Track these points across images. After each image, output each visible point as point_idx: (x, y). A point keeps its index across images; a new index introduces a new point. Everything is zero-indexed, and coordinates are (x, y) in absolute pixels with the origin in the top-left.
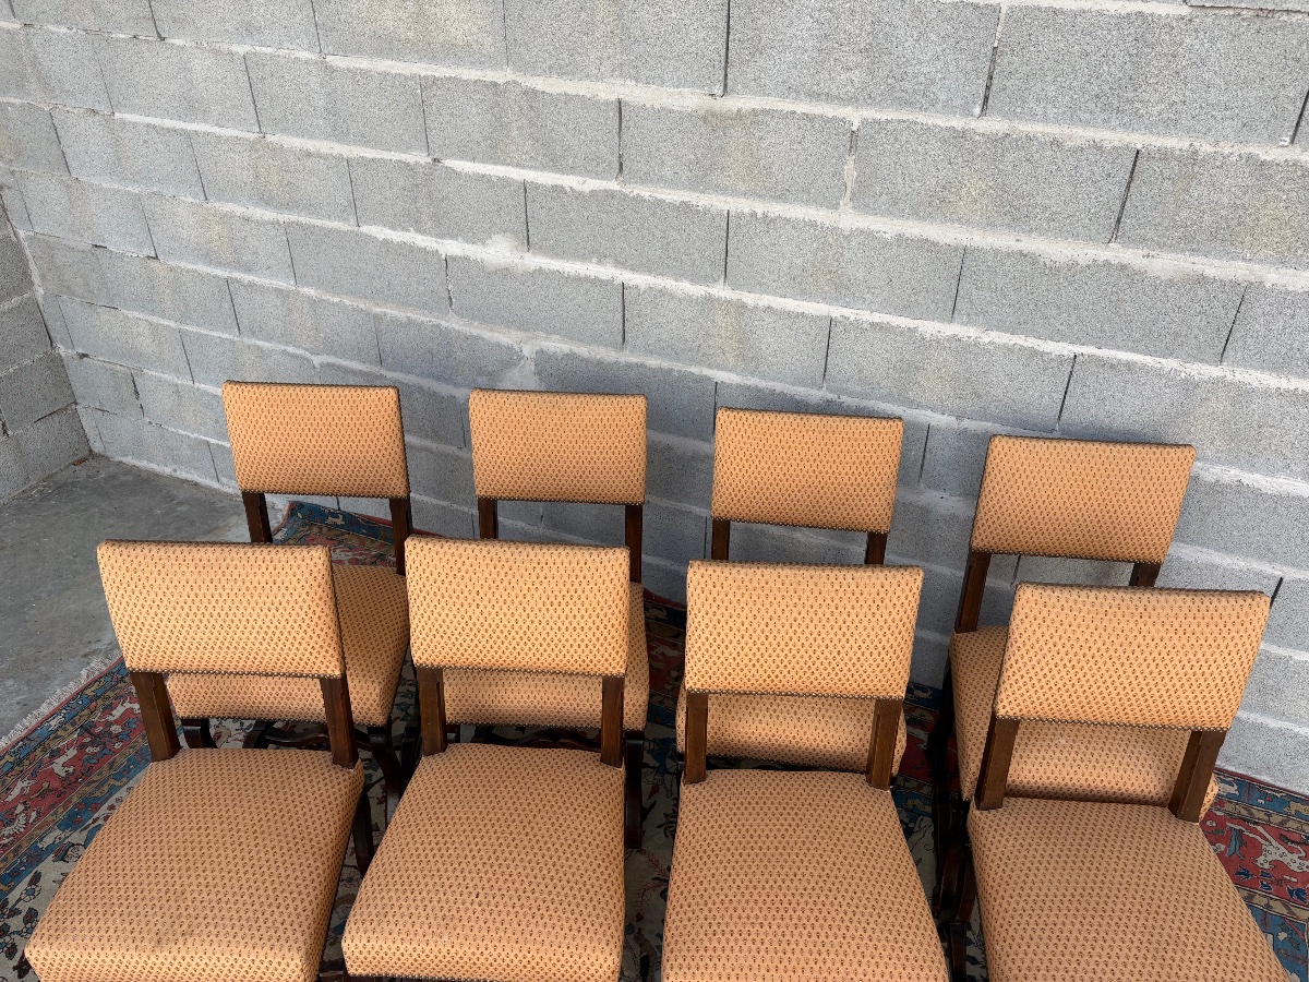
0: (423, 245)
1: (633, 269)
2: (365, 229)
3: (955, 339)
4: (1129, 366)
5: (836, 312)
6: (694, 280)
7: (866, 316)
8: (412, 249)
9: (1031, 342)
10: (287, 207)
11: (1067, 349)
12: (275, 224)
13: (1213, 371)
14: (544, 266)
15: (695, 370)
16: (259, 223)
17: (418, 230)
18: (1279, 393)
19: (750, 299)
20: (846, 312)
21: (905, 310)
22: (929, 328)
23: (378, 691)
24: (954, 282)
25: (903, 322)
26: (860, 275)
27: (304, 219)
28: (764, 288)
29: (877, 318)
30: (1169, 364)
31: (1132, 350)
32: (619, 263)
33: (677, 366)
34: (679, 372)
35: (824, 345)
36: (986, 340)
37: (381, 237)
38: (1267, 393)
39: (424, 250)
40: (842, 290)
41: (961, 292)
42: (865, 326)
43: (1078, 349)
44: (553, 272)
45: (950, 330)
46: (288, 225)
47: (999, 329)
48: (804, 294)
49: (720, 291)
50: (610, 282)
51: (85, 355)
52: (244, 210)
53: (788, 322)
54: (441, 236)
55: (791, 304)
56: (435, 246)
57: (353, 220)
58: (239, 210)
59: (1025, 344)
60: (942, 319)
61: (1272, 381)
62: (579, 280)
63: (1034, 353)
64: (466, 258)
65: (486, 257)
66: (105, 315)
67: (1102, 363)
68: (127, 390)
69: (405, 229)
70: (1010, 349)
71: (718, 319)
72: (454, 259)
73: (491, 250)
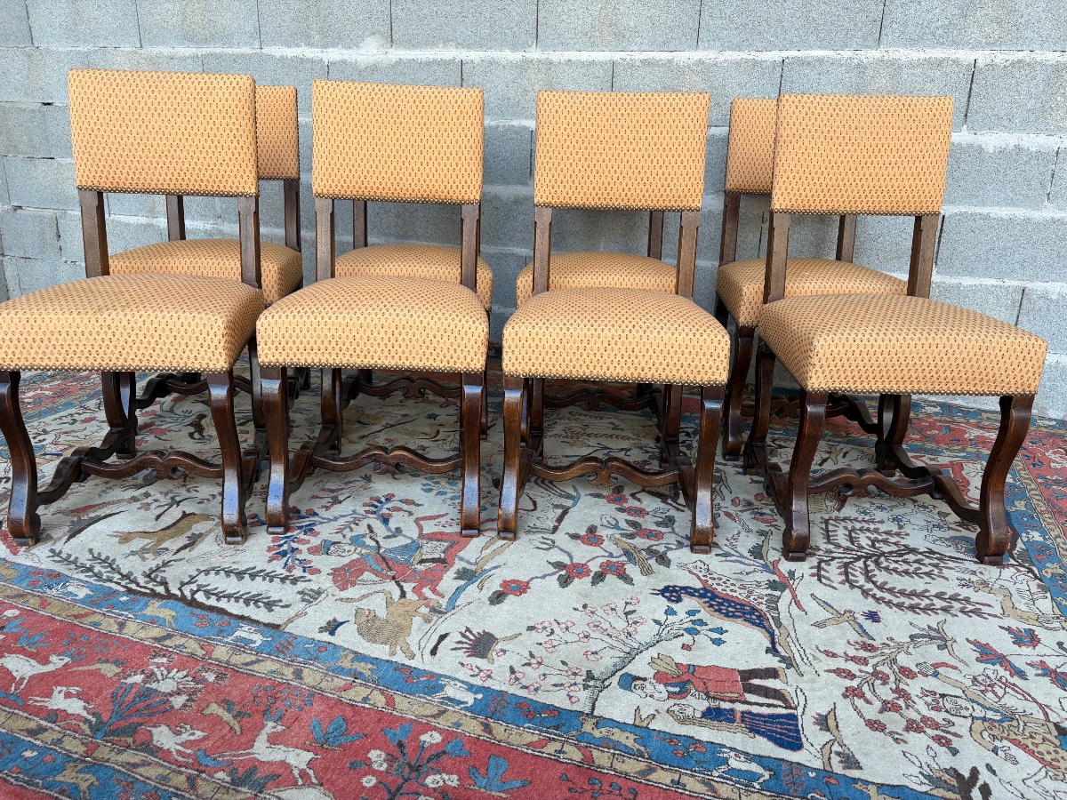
0: (312, 56)
1: (470, 47)
2: (266, 50)
3: (700, 62)
4: (820, 61)
5: (617, 56)
6: (514, 48)
7: (638, 56)
8: (302, 61)
9: (754, 55)
10: (205, 41)
11: (776, 56)
12: (195, 58)
13: (875, 54)
14: (402, 57)
15: (515, 123)
16: (184, 59)
17: (308, 45)
18: (920, 63)
19: (555, 56)
20: (623, 55)
21: (664, 46)
22: (682, 57)
23: (276, 268)
24: (697, 17)
25: (665, 56)
26: (632, 24)
27: (218, 50)
28: (566, 46)
29: (645, 56)
30: (847, 54)
31: (820, 48)
32: (459, 45)
33: (502, 123)
34: (504, 127)
35: (610, 84)
36: (722, 59)
37: (278, 55)
38: (912, 65)
39: (312, 61)
40: (620, 38)
41: (702, 23)
42: (637, 63)
43: (785, 54)
44: (409, 61)
45: (696, 55)
46: (205, 56)
47: (730, 48)
48: (593, 46)
49: (534, 54)
50: (452, 61)
51: (20, 207)
52: (171, 50)
53: (583, 70)
54: (325, 46)
55: (585, 56)
56: (321, 55)
57: (257, 44)
58: (165, 50)
59: (750, 57)
60: (690, 48)
61: (915, 54)
62: (428, 63)
63: (755, 63)
64: (344, 62)
65: (359, 58)
66: (42, 166)
67: (801, 62)
68: (50, 234)
69: (297, 45)
70: (738, 64)
71: (533, 76)
72: (334, 64)
73: (363, 51)
